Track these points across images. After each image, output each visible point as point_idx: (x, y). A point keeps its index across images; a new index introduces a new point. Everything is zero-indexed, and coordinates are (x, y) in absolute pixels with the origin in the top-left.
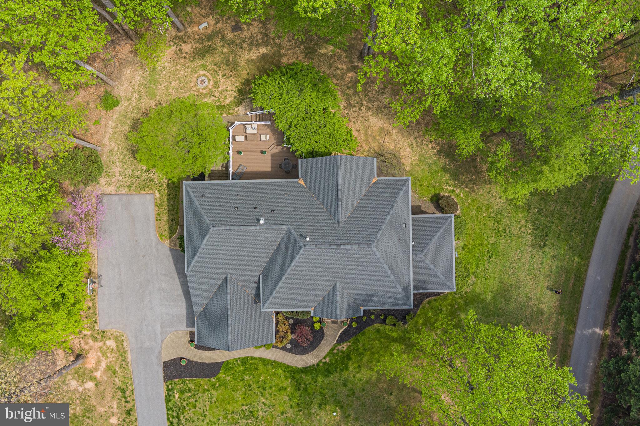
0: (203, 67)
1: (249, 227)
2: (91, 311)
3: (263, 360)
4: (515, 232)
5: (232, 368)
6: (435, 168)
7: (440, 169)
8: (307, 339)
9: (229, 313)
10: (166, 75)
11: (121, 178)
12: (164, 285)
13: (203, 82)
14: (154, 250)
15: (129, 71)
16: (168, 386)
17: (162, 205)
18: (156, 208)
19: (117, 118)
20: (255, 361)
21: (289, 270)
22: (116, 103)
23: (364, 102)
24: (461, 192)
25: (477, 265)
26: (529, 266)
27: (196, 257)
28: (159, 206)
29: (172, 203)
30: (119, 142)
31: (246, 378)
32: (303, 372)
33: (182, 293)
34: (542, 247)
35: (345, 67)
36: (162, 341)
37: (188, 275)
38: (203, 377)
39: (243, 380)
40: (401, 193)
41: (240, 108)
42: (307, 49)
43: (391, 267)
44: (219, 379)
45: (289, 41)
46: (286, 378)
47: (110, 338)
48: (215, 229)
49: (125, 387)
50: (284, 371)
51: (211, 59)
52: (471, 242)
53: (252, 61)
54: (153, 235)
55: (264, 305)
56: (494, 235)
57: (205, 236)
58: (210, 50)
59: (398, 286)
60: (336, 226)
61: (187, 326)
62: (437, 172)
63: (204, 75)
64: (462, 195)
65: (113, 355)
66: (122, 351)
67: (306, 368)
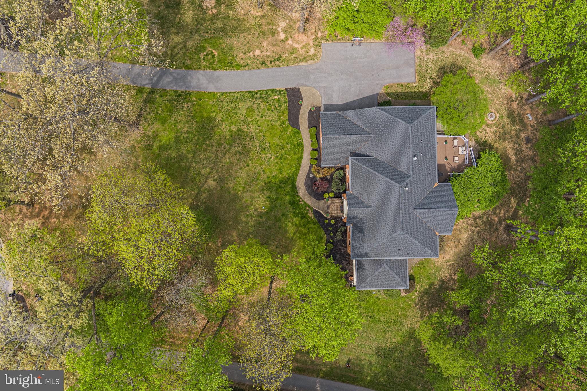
0: (501, 117)
1: (411, 150)
2: (334, 38)
3: (301, 158)
4: (387, 335)
5: (295, 136)
6: (432, 278)
7: (432, 281)
8: (318, 188)
9: (348, 136)
10: (496, 90)
11: (426, 59)
12: (353, 89)
13: (492, 116)
14: (377, 82)
15: (498, 65)
16: (283, 91)
17: (408, 88)
18: (406, 84)
19: (466, 56)
20: (300, 152)
21: (383, 176)
22: (476, 56)
23: (477, 229)
24: (416, 296)
25: (365, 308)
26: (364, 345)
27: (388, 114)
28: (407, 86)
29: (410, 95)
30: (450, 58)
31: (289, 146)
32: (293, 185)
33: (348, 101)
34: (377, 354)
35: (501, 215)
36: (314, 87)
37: (373, 108)
38: (289, 116)
39: (287, 144)
40: (430, 251)
41: (474, 142)
42: (514, 189)
43: (383, 244)
44: (287, 127)
45: (519, 177)
46: (288, 174)
47: (315, 50)
48: (410, 128)
49: (281, 61)
50: (293, 172)
51: (507, 122)
52: (382, 303)
53: (506, 151)
54: (387, 82)
55: (354, 159)
56: (386, 319)
57: (404, 121)
58: (513, 122)
59: (369, 249)
60: (412, 208)
61: (324, 105)
62: (429, 279)
63: (496, 117)
64: (413, 297)
65: (304, 53)
66: (307, 59)
67: (296, 188)
